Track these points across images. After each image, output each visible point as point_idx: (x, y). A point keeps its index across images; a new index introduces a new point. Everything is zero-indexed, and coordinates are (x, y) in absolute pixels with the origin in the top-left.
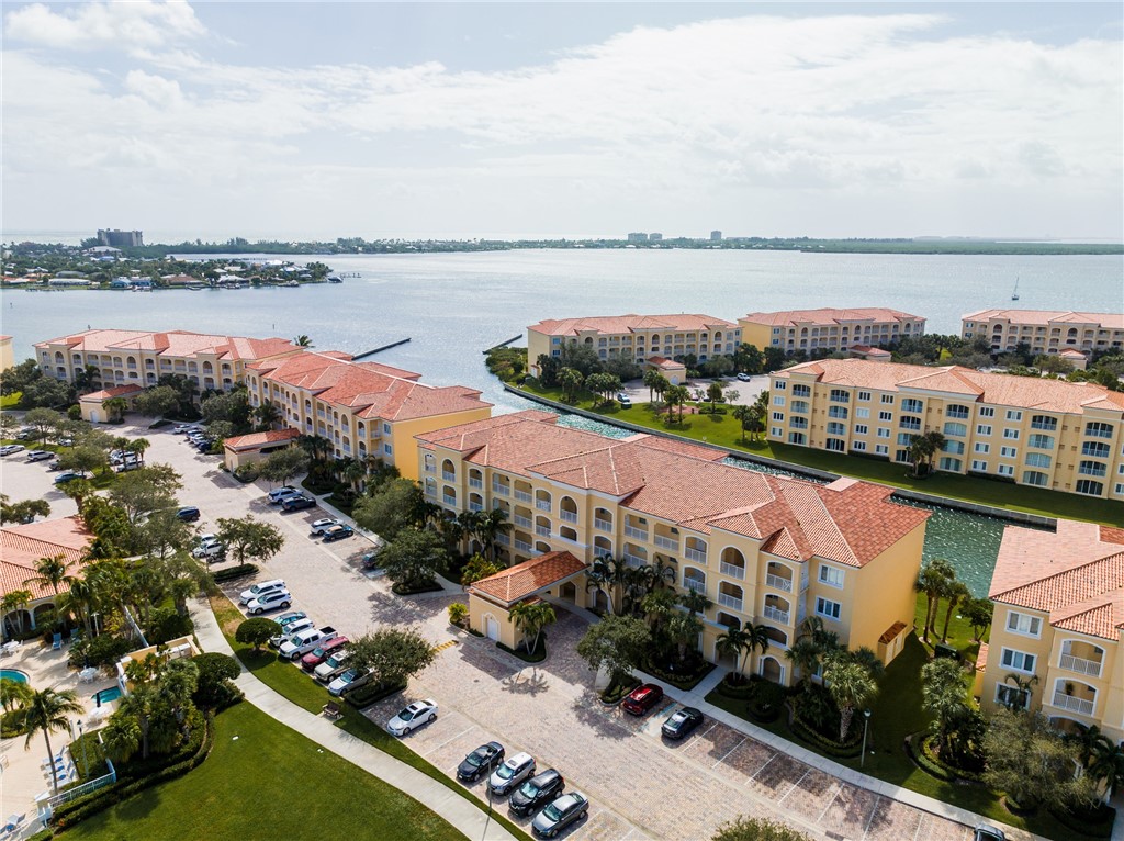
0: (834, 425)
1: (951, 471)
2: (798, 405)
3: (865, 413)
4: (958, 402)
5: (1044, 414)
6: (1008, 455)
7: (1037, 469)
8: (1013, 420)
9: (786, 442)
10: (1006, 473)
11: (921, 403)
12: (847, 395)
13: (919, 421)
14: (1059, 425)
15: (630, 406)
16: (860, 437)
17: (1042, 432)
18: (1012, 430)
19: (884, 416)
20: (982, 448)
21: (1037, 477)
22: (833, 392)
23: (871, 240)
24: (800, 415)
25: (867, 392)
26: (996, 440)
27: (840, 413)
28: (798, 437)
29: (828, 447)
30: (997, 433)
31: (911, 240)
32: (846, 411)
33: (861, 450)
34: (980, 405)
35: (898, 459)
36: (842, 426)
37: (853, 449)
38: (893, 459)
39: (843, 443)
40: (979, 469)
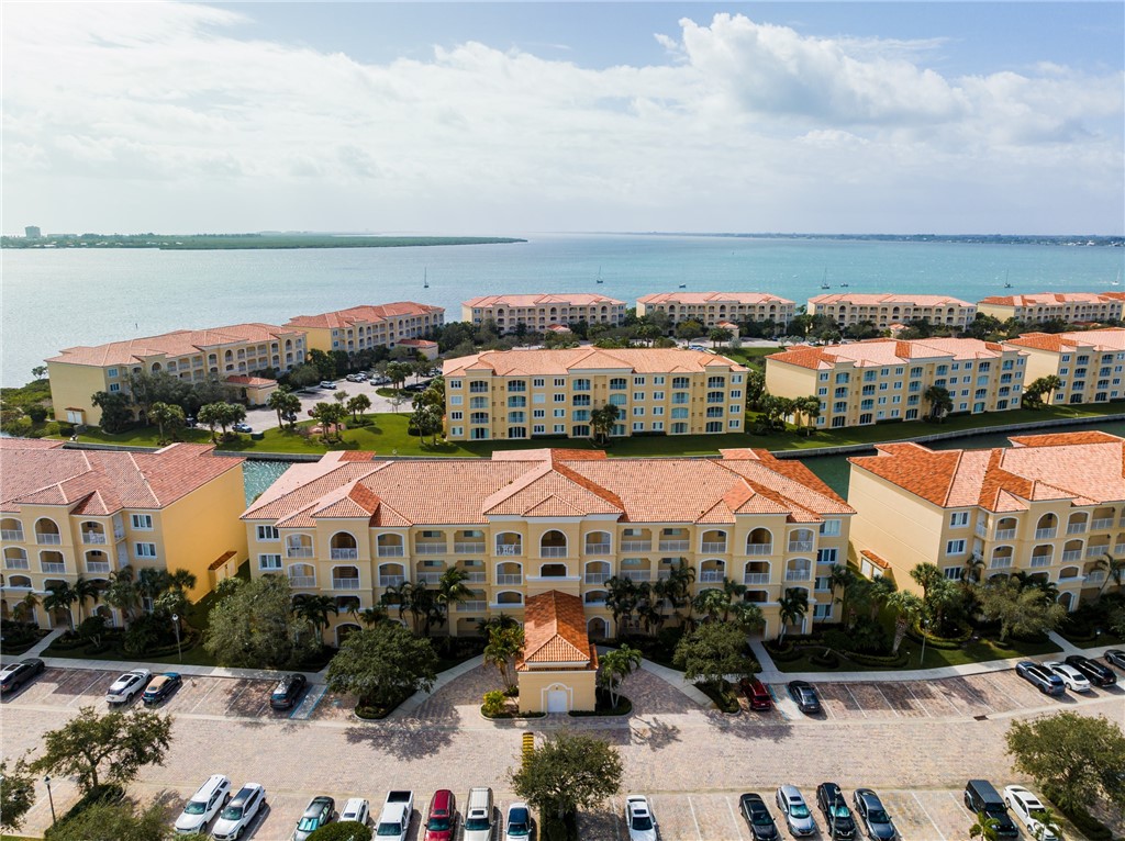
0: (514, 414)
1: (618, 435)
2: (477, 402)
3: (539, 398)
4: (618, 376)
5: (680, 376)
6: (658, 414)
7: (679, 420)
8: (659, 384)
9: (469, 439)
10: (658, 429)
11: (588, 381)
12: (524, 383)
13: (588, 397)
14: (691, 383)
15: (261, 437)
16: (538, 421)
17: (680, 390)
18: (659, 393)
19: (559, 398)
20: (639, 411)
21: (680, 426)
22: (510, 383)
23: (221, 236)
24: (479, 410)
25: (541, 378)
26: (648, 403)
27: (519, 402)
28: (480, 432)
29: (510, 436)
30: (649, 396)
31: (259, 235)
32: (524, 399)
33: (541, 433)
34: (635, 376)
35: (574, 434)
36: (521, 413)
37: (534, 433)
38: (571, 436)
39: (524, 429)
40: (638, 430)
